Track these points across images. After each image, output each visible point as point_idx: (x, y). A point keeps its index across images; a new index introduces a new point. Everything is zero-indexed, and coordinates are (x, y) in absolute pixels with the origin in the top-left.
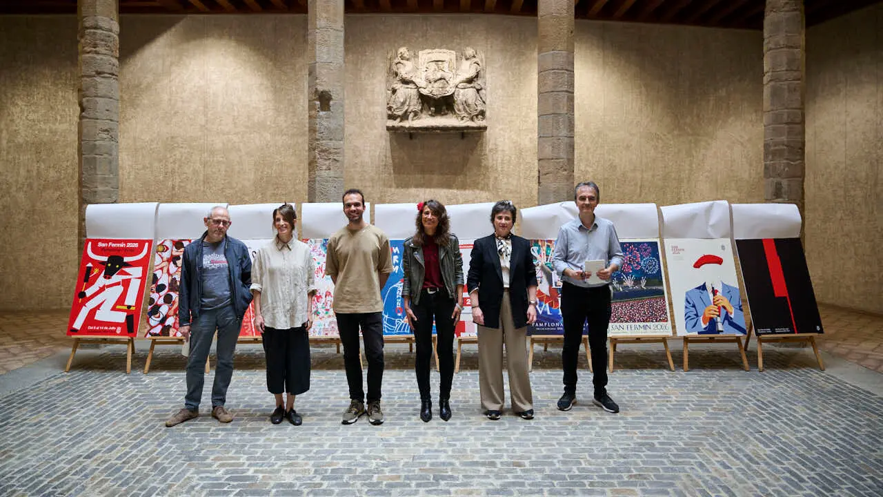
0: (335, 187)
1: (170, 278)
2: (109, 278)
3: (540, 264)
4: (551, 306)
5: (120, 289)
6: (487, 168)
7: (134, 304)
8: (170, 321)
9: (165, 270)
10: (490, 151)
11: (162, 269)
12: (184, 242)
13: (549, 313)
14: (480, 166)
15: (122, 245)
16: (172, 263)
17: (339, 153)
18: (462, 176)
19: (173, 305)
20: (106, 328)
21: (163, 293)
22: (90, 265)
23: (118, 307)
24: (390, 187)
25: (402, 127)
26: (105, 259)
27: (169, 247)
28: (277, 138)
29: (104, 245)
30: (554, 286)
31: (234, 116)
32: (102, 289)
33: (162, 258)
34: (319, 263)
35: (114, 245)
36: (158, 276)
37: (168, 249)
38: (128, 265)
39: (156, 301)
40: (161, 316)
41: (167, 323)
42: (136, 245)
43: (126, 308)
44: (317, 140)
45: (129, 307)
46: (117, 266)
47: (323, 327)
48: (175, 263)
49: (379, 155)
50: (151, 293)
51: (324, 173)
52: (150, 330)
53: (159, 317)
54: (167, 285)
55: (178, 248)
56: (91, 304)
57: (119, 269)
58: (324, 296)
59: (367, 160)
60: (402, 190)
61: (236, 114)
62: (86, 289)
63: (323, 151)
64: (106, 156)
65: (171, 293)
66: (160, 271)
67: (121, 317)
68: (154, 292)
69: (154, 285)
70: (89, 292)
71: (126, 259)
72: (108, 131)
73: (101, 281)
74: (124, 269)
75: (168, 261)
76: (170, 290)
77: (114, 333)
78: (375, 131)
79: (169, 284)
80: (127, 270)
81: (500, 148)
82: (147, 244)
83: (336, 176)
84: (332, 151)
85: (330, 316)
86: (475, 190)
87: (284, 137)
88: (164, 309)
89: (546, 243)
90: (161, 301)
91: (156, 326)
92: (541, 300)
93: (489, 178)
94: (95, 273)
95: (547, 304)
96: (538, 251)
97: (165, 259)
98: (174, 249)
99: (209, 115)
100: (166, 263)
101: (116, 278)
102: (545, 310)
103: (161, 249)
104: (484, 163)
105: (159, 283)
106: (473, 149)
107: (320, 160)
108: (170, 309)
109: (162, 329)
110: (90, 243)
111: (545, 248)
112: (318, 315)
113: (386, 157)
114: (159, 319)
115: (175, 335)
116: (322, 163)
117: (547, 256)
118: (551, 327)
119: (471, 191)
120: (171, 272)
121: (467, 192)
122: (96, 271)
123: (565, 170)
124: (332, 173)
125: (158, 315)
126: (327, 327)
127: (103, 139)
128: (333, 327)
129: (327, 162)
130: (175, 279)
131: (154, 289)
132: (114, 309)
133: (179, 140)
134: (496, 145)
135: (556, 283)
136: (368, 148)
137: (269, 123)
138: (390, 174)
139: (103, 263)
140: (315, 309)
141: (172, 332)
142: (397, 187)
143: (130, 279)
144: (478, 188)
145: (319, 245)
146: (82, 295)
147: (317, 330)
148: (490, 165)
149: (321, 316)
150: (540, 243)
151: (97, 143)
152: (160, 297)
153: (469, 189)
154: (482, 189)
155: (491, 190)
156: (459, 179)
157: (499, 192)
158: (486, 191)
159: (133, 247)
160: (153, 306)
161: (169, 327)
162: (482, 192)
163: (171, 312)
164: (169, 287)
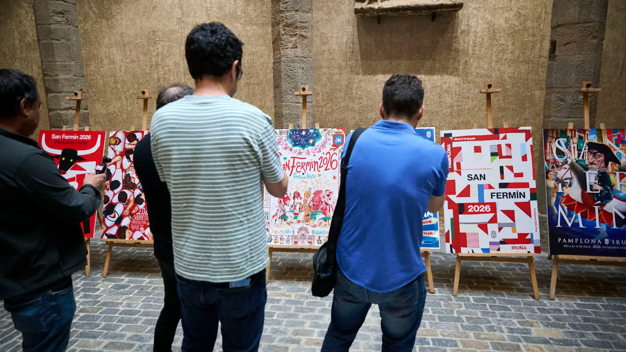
0: (303, 68)
1: (124, 173)
3: (569, 161)
4: (584, 216)
6: (457, 51)
8: (126, 222)
9: (119, 164)
10: (463, 32)
11: (115, 164)
12: (136, 134)
13: (581, 226)
14: (450, 50)
15: (75, 137)
16: (125, 157)
17: (306, 28)
18: (431, 61)
19: (128, 204)
21: (117, 191)
24: (358, 73)
25: (371, 8)
26: (59, 152)
27: (122, 140)
28: (248, 28)
29: (57, 137)
30: (589, 191)
31: (207, 8)
33: (115, 152)
34: (285, 158)
35: (67, 137)
36: (112, 171)
37: (120, 141)
38: (82, 159)
39: (110, 199)
40: (117, 216)
41: (123, 224)
42: (89, 137)
44: (281, 12)
46: (71, 160)
47: (291, 234)
48: (128, 158)
49: (347, 42)
50: (106, 191)
51: (290, 52)
52: (106, 231)
53: (114, 217)
54: (121, 182)
55: (130, 141)
57: (72, 163)
58: (291, 197)
59: (335, 47)
60: (369, 76)
61: (209, 6)
63: (288, 25)
64: (63, 41)
65: (126, 191)
66: (114, 166)
68: (108, 190)
69: (108, 182)
71: (80, 153)
72: (63, 14)
74: (78, 164)
75: (120, 155)
76: (124, 188)
78: (343, 17)
79: (123, 181)
80: (81, 164)
81: (473, 30)
82: (99, 136)
83: (305, 55)
84: (299, 25)
85: (299, 222)
86: (444, 75)
87: (254, 27)
88: (119, 209)
89: (577, 134)
90: (115, 200)
91: (112, 227)
92: (571, 208)
93: (458, 62)
95: (579, 215)
96: (567, 145)
97: (118, 153)
98: (127, 142)
99: (184, 8)
100: (118, 158)
101: (72, 173)
102: (577, 221)
103: (113, 141)
104: (456, 45)
105: (113, 179)
106: (444, 31)
107: (285, 37)
108: (125, 208)
109: (118, 230)
110: (44, 135)
111: (575, 140)
112: (285, 220)
113: (353, 43)
114: (115, 219)
115: (131, 237)
116: (289, 41)
117: (579, 150)
118: (584, 244)
119: (439, 77)
120: (125, 167)
121: (435, 77)
123: (595, 38)
124: (299, 52)
125: (112, 215)
126: (296, 234)
127: (59, 22)
128: (303, 235)
129: (294, 39)
130: (129, 174)
131: (108, 186)
133: (160, 33)
134: (468, 25)
135: (591, 186)
136: (335, 35)
137: (239, 13)
138: (357, 61)
139: (57, 156)
140: (282, 213)
141: (128, 233)
142: (364, 74)
143: (84, 175)
144: (447, 73)
145: (285, 136)
147: (285, 237)
148: (461, 49)
149: (288, 220)
150: (569, 134)
151: (52, 26)
152: (115, 194)
153: (437, 75)
154: (451, 74)
155: (461, 74)
156: (428, 64)
157: (468, 76)
158: (455, 75)
159: (86, 139)
160: (108, 205)
161: (125, 228)
162: (451, 77)
163: (127, 212)
164: (123, 184)
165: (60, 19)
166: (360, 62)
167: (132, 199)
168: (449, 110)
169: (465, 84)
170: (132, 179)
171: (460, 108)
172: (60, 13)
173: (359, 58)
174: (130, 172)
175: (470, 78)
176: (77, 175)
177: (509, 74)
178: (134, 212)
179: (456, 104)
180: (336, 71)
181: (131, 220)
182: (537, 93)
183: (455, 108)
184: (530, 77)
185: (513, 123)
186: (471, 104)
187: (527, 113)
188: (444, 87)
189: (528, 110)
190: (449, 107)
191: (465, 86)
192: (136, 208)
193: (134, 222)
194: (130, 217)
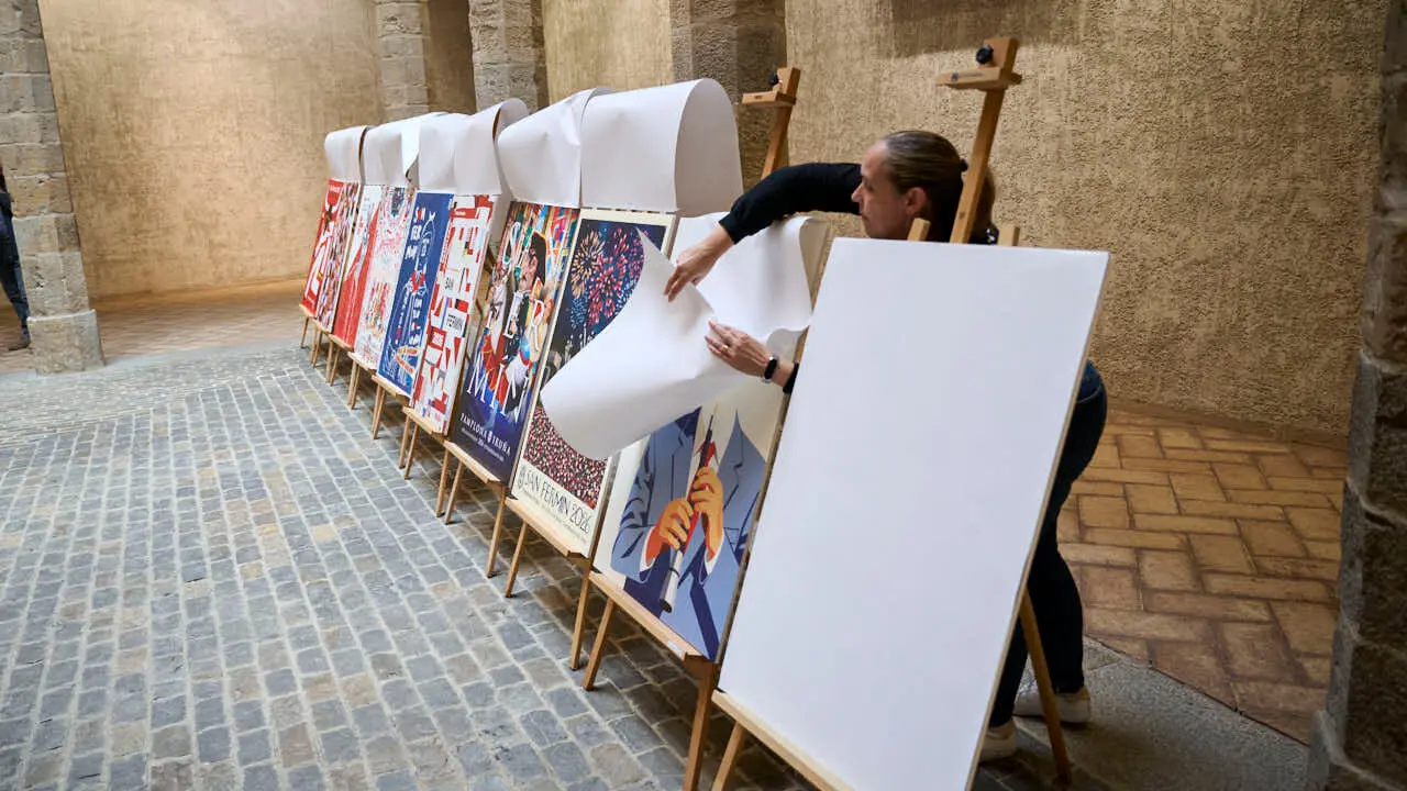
18: (1014, 5)
24: (889, 55)
64: (395, 56)
72: (396, 19)
96: (518, 235)
127: (391, 33)
135: (510, 324)
138: (887, 24)
142: (899, 55)
153: (1028, 44)
154: (1056, 41)
155: (1082, 38)
156: (1008, 16)
157: (1103, 42)
158: (1068, 43)
162: (1056, 48)
165: (392, 27)
166: (891, 25)
168: (1053, 146)
169: (1093, 67)
171: (1079, 140)
172: (393, 19)
173: (891, 16)
175: (1108, 47)
177: (1234, 25)
179: (1069, 127)
180: (856, 54)
182: (1340, 85)
183: (1068, 141)
184: (1313, 27)
185: (1248, 187)
186: (1111, 126)
187: (1298, 156)
188: (1042, 77)
189: (1302, 147)
190: (1053, 137)
191: (1095, 72)
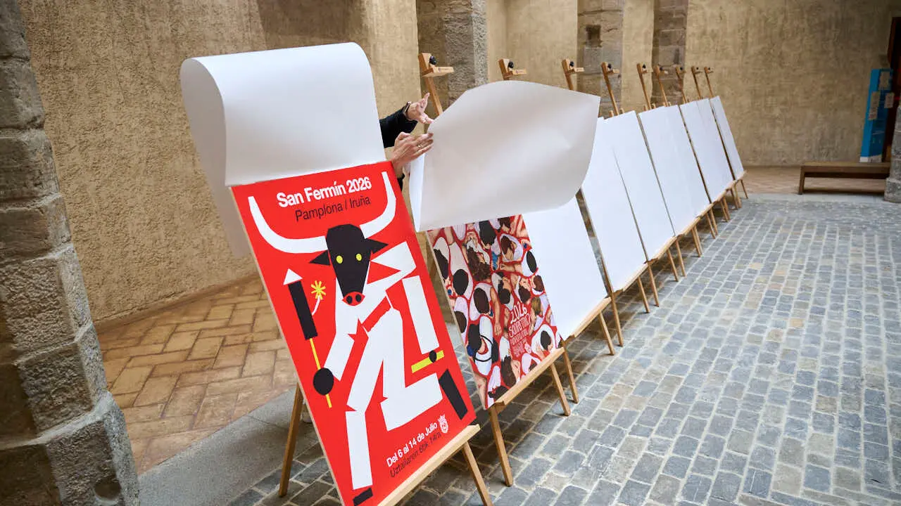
1: (464, 251)
2: (359, 299)
5: (393, 318)
7: (437, 345)
8: (504, 348)
9: (448, 233)
15: (338, 190)
19: (493, 311)
20: (421, 437)
21: (469, 292)
22: (291, 277)
23: (416, 368)
26: (320, 244)
29: (294, 200)
32: (360, 340)
35: (319, 194)
36: (445, 254)
38: (378, 245)
39: (467, 317)
40: (489, 347)
41: (502, 357)
42: (365, 184)
43: (427, 362)
45: (432, 355)
46: (359, 257)
50: (452, 302)
52: (487, 386)
53: (485, 352)
54: (467, 270)
56: (359, 397)
57: (365, 263)
62: (323, 359)
65: (481, 286)
67: (429, 392)
68: (455, 298)
69: (449, 280)
70: (336, 363)
71: (370, 229)
73: (347, 317)
74: (375, 260)
76: (476, 281)
77: (438, 439)
79: (469, 265)
80: (383, 259)
82: (385, 175)
88: (486, 329)
90: (474, 314)
91: (491, 373)
94: (319, 298)
101: (374, 292)
105: (454, 270)
108: (493, 322)
109: (501, 373)
110: (252, 200)
114: (489, 354)
115: (522, 374)
120: (459, 236)
122: (318, 290)
125: (482, 349)
130: (472, 249)
132: (411, 378)
139: (320, 258)
141: (516, 368)
143: (400, 282)
146: (323, 381)
152: (469, 303)
159: (362, 189)
160: (469, 330)
161: (508, 359)
163: (498, 327)
164: (471, 273)
167: (495, 297)
170: (480, 257)
174: (470, 244)
176: (387, 291)
178: (506, 321)
181: (509, 339)
192: (507, 313)
193: (514, 341)
194: (506, 335)
